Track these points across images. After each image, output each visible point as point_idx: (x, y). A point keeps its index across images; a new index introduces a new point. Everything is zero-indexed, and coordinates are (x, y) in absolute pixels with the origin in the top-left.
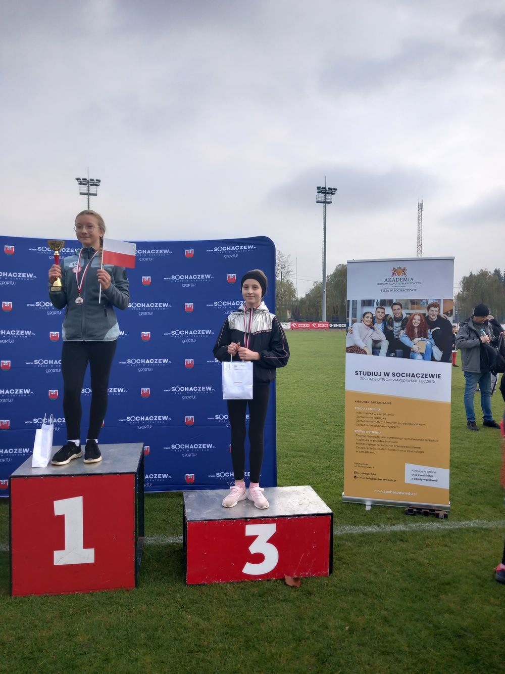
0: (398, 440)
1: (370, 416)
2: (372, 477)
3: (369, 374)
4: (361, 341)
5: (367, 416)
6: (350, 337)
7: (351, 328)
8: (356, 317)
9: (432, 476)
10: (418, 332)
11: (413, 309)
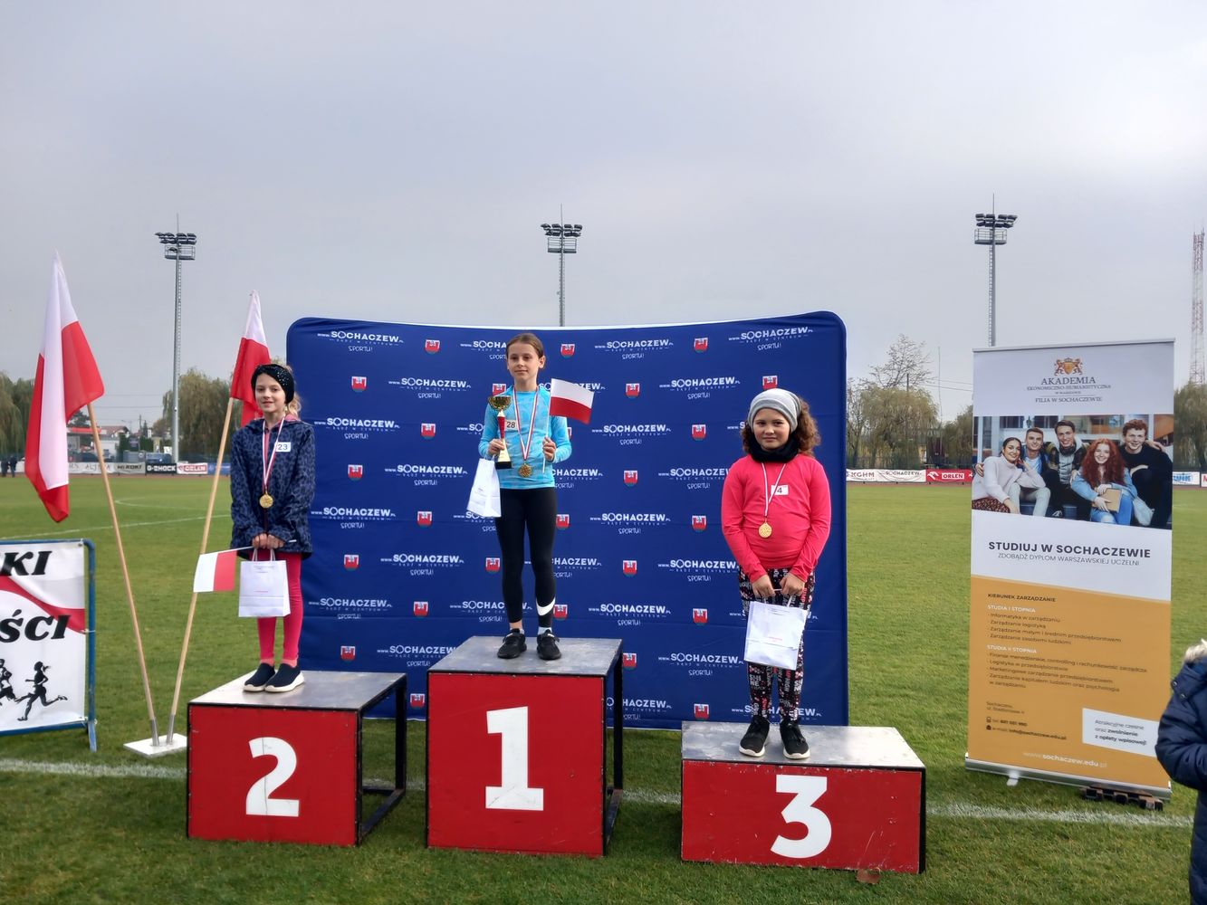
0: (1068, 666)
1: (1016, 620)
2: (1020, 729)
3: (1015, 547)
4: (1000, 488)
5: (1011, 620)
6: (980, 482)
7: (982, 466)
8: (990, 447)
9: (1136, 735)
10: (1105, 474)
11: (1094, 432)
